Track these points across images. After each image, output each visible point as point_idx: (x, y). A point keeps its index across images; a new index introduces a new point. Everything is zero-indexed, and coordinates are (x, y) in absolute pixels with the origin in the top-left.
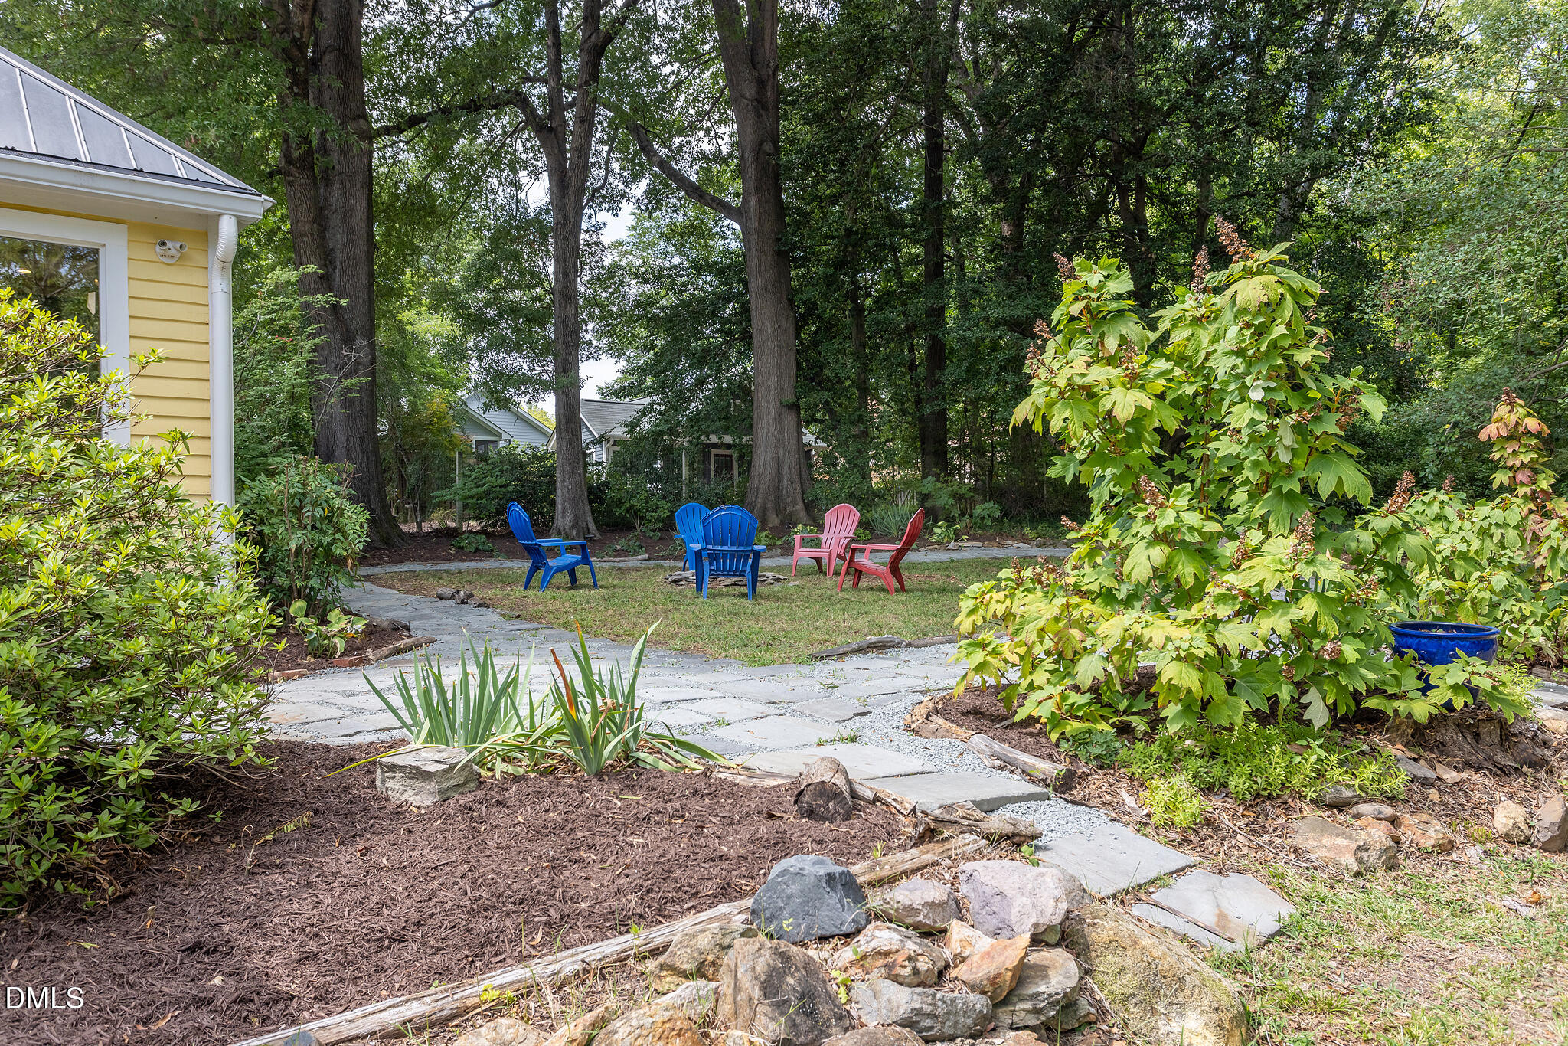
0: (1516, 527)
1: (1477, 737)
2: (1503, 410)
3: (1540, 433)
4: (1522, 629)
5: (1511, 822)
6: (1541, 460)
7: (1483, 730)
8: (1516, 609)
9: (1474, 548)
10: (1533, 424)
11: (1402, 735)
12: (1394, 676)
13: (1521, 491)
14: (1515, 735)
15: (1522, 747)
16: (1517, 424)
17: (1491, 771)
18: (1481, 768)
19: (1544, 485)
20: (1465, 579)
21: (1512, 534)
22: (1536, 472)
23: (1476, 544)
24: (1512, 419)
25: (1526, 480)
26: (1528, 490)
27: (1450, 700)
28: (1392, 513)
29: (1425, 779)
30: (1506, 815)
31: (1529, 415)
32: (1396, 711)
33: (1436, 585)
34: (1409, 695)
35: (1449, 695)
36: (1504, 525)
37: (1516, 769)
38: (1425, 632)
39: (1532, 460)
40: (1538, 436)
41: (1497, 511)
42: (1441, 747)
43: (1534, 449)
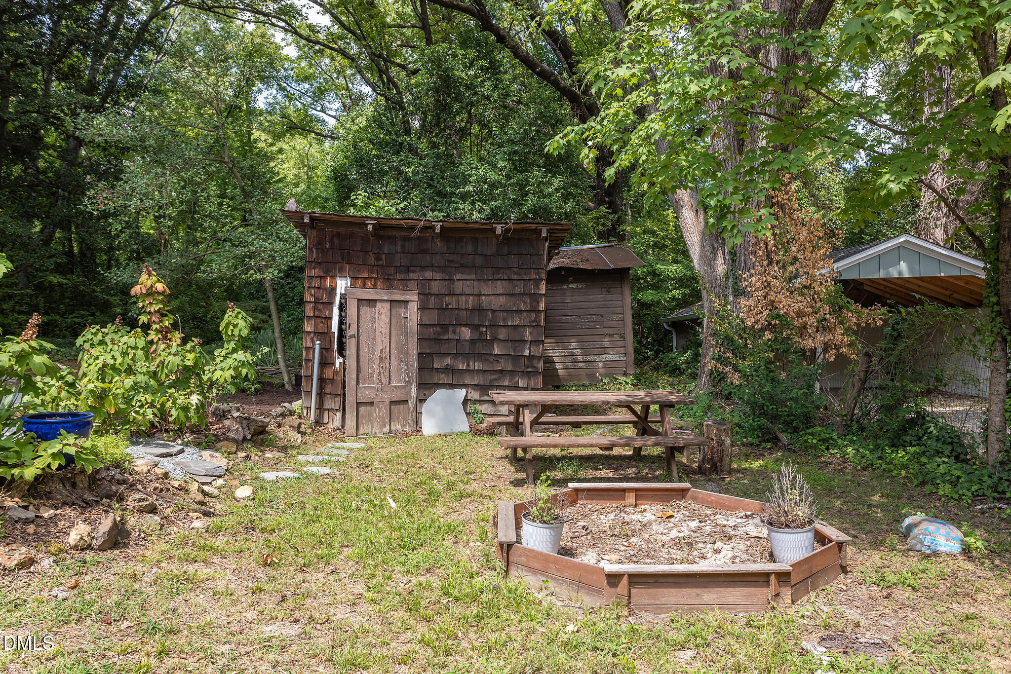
0: (142, 349)
1: (74, 485)
2: (144, 277)
3: (164, 292)
4: (141, 411)
5: (79, 537)
6: (166, 309)
7: (78, 480)
8: (143, 399)
9: (118, 362)
10: (160, 287)
11: (20, 491)
12: (16, 452)
13: (154, 327)
14: (100, 480)
15: (103, 487)
16: (152, 286)
17: (79, 505)
18: (73, 504)
19: (167, 323)
20: (111, 382)
21: (140, 353)
22: (163, 315)
23: (119, 360)
24: (149, 283)
25: (156, 320)
26: (158, 326)
27: (50, 464)
28: (25, 341)
29: (27, 519)
30: (78, 532)
31: (159, 280)
32: (12, 475)
33: (91, 386)
34: (26, 464)
35: (49, 460)
36: (135, 348)
37: (97, 501)
38: (48, 420)
39: (160, 308)
40: (163, 293)
41: (132, 339)
42: (48, 496)
43: (161, 302)
